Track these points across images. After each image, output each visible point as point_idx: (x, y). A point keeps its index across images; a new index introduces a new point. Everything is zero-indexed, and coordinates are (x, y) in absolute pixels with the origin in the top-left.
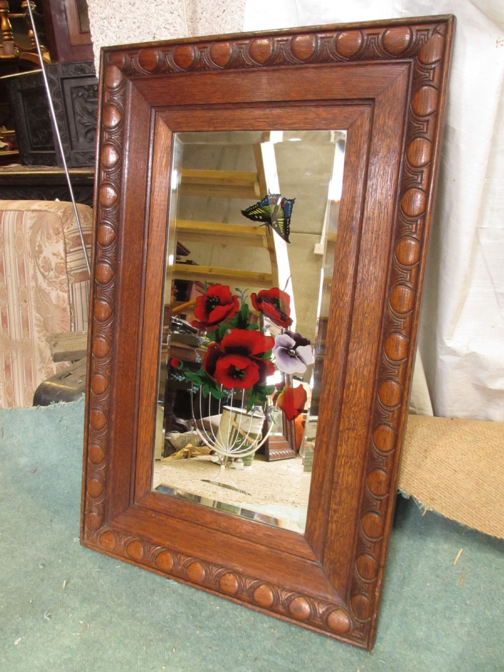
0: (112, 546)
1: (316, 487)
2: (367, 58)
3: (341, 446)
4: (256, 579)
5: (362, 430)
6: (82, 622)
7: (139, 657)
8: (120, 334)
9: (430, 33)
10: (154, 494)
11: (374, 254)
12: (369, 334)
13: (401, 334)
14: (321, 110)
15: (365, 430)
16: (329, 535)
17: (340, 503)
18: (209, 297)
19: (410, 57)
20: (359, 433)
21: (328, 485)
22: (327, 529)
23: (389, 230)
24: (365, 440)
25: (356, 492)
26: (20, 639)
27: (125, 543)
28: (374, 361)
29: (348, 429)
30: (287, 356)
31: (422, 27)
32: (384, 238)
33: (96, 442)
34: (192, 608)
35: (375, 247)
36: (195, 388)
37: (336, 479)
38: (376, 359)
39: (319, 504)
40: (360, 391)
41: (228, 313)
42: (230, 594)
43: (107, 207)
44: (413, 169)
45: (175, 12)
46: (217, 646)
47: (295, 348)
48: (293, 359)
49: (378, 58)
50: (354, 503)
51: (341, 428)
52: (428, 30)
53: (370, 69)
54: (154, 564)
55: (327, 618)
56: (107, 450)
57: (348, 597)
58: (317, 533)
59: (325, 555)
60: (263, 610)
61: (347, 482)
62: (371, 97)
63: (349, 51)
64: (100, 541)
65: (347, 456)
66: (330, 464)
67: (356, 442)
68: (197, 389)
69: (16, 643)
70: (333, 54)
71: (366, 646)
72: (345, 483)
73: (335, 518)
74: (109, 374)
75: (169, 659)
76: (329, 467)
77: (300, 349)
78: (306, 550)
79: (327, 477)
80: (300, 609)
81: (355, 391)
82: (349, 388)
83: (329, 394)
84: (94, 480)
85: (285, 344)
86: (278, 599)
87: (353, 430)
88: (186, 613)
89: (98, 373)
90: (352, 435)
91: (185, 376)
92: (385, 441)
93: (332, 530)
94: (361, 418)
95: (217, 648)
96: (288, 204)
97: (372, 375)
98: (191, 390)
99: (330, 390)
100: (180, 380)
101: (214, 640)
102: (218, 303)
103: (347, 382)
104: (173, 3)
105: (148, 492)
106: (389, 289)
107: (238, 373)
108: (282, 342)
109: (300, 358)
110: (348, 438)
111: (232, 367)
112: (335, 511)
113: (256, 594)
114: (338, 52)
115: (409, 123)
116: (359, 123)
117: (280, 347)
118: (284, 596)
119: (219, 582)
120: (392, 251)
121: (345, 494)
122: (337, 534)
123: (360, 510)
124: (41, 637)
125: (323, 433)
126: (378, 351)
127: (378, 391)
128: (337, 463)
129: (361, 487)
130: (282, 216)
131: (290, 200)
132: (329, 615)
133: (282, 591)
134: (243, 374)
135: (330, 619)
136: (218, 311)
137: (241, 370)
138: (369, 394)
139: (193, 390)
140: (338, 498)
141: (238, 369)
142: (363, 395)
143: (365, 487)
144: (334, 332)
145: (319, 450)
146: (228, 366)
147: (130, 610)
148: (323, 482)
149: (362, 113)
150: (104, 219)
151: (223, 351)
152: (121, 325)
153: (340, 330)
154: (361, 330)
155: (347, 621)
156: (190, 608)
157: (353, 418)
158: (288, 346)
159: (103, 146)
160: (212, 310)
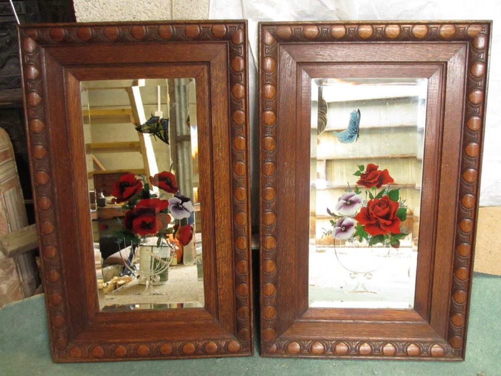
0: (80, 355)
1: (207, 279)
2: (203, 40)
3: (218, 253)
4: (181, 341)
5: (228, 242)
9: (237, 28)
10: (102, 313)
11: (221, 146)
12: (224, 189)
13: (242, 187)
14: (179, 68)
15: (230, 241)
16: (219, 303)
17: (223, 284)
18: (121, 183)
19: (227, 40)
20: (227, 244)
21: (214, 276)
22: (218, 300)
23: (227, 132)
24: (230, 246)
25: (231, 275)
27: (89, 350)
28: (229, 203)
29: (221, 243)
30: (178, 210)
31: (232, 25)
32: (226, 137)
33: (55, 291)
35: (221, 142)
36: (120, 240)
37: (218, 271)
38: (230, 202)
39: (211, 288)
40: (224, 221)
41: (136, 191)
42: (167, 355)
43: (37, 134)
44: (236, 100)
47: (181, 204)
48: (181, 211)
49: (209, 39)
50: (231, 281)
51: (217, 243)
52: (235, 27)
53: (206, 45)
54: (113, 355)
55: (227, 347)
56: (63, 295)
57: (236, 332)
58: (212, 304)
59: (219, 314)
60: (191, 356)
61: (225, 271)
62: (208, 60)
63: (192, 36)
64: (69, 356)
65: (222, 258)
66: (213, 264)
67: (226, 249)
68: (122, 240)
70: (184, 37)
71: (250, 354)
72: (223, 272)
73: (221, 293)
74: (57, 244)
76: (213, 266)
77: (185, 204)
78: (207, 315)
79: (212, 272)
80: (211, 348)
81: (221, 222)
82: (217, 220)
83: (206, 226)
84: (57, 317)
85: (176, 203)
86: (198, 347)
87: (224, 242)
89: (48, 245)
90: (223, 245)
92: (243, 244)
93: (221, 299)
94: (227, 235)
96: (165, 122)
97: (229, 211)
98: (118, 242)
99: (206, 224)
102: (128, 186)
103: (216, 217)
105: (98, 313)
106: (232, 164)
107: (148, 225)
108: (173, 202)
109: (186, 209)
110: (222, 247)
111: (144, 222)
112: (221, 289)
113: (184, 350)
114: (186, 35)
115: (231, 75)
116: (202, 74)
117: (172, 205)
118: (201, 344)
119: (160, 351)
120: (230, 144)
121: (224, 278)
122: (224, 301)
123: (234, 284)
125: (206, 248)
126: (230, 198)
127: (234, 219)
128: (218, 262)
129: (233, 272)
130: (163, 129)
131: (166, 119)
132: (228, 345)
133: (199, 342)
134: (151, 225)
135: (229, 348)
136: (129, 190)
137: (150, 223)
138: (229, 221)
140: (221, 281)
141: (147, 223)
142: (226, 222)
143: (235, 271)
144: (204, 191)
145: (205, 259)
146: (141, 222)
148: (211, 275)
149: (203, 69)
150: (36, 142)
151: (136, 214)
153: (207, 190)
154: (220, 188)
155: (238, 345)
157: (223, 236)
158: (178, 204)
159: (28, 92)
160: (124, 190)
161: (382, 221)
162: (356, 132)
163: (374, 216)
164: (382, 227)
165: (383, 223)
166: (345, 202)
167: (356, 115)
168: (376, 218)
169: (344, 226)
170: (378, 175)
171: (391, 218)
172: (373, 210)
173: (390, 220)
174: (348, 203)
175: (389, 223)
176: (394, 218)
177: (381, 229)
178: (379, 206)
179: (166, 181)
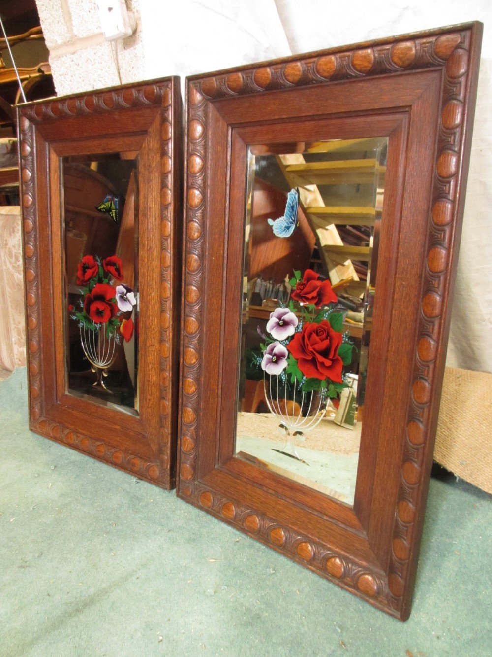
3: (149, 357)
5: (157, 346)
6: (57, 509)
7: (90, 529)
8: (41, 291)
11: (154, 231)
12: (156, 283)
13: (166, 281)
15: (159, 345)
16: (148, 416)
17: (151, 395)
18: (83, 264)
20: (157, 348)
23: (160, 215)
24: (158, 352)
25: (158, 386)
26: (14, 519)
28: (159, 300)
29: (151, 345)
30: (123, 300)
31: (161, 84)
32: (158, 220)
33: (33, 362)
34: (134, 500)
35: (154, 226)
39: (144, 396)
40: (155, 320)
41: (93, 273)
43: (28, 207)
45: (104, 69)
46: (145, 523)
47: (126, 295)
48: (125, 302)
50: (157, 393)
51: (148, 345)
52: (164, 86)
56: (40, 367)
58: (144, 416)
59: (148, 429)
61: (154, 380)
62: (146, 129)
64: (39, 427)
65: (152, 363)
67: (156, 354)
69: (12, 520)
72: (152, 381)
73: (150, 404)
74: (37, 317)
75: (110, 531)
77: (129, 294)
78: (140, 428)
80: (134, 465)
81: (152, 321)
82: (149, 318)
85: (122, 292)
87: (154, 345)
88: (128, 503)
89: (31, 317)
90: (154, 349)
91: (76, 316)
92: (164, 351)
93: (149, 412)
94: (156, 338)
95: (144, 525)
97: (159, 309)
100: (74, 319)
101: (144, 519)
102: (88, 268)
104: (102, 63)
105: (64, 395)
107: (101, 312)
108: (120, 291)
109: (129, 300)
110: (152, 351)
111: (98, 309)
112: (150, 400)
114: (125, 101)
116: (143, 146)
117: (119, 295)
121: (153, 388)
124: (28, 517)
127: (161, 318)
130: (114, 208)
134: (103, 313)
135: (149, 471)
136: (88, 273)
137: (102, 310)
138: (159, 322)
139: (81, 325)
140: (150, 391)
141: (100, 310)
142: (156, 322)
146: (95, 309)
147: (92, 501)
150: (27, 216)
151: (93, 299)
152: (41, 284)
154: (152, 280)
155: (158, 472)
156: (132, 501)
157: (153, 338)
158: (123, 293)
159: (23, 168)
160: (86, 272)
161: (320, 358)
162: (294, 221)
163: (311, 349)
164: (319, 368)
165: (320, 361)
166: (277, 320)
167: (295, 197)
168: (312, 352)
169: (275, 355)
170: (317, 288)
171: (331, 357)
172: (309, 339)
173: (330, 360)
174: (281, 322)
175: (328, 363)
176: (334, 358)
177: (318, 369)
178: (317, 335)
179: (115, 267)
